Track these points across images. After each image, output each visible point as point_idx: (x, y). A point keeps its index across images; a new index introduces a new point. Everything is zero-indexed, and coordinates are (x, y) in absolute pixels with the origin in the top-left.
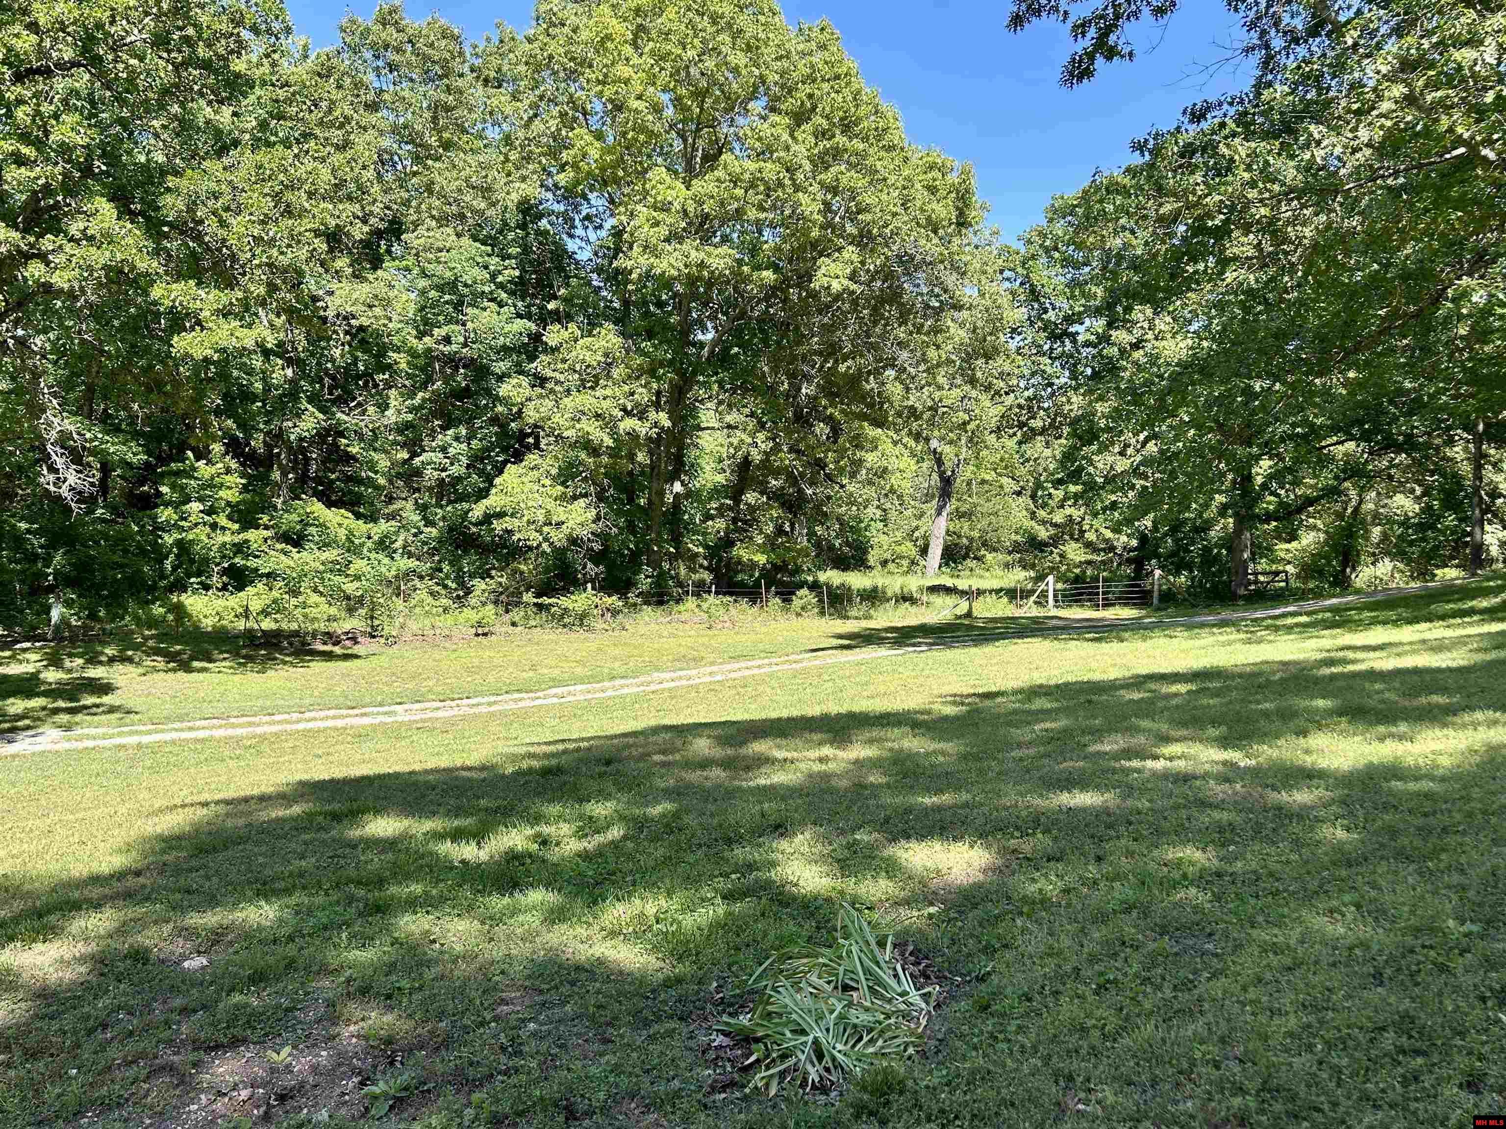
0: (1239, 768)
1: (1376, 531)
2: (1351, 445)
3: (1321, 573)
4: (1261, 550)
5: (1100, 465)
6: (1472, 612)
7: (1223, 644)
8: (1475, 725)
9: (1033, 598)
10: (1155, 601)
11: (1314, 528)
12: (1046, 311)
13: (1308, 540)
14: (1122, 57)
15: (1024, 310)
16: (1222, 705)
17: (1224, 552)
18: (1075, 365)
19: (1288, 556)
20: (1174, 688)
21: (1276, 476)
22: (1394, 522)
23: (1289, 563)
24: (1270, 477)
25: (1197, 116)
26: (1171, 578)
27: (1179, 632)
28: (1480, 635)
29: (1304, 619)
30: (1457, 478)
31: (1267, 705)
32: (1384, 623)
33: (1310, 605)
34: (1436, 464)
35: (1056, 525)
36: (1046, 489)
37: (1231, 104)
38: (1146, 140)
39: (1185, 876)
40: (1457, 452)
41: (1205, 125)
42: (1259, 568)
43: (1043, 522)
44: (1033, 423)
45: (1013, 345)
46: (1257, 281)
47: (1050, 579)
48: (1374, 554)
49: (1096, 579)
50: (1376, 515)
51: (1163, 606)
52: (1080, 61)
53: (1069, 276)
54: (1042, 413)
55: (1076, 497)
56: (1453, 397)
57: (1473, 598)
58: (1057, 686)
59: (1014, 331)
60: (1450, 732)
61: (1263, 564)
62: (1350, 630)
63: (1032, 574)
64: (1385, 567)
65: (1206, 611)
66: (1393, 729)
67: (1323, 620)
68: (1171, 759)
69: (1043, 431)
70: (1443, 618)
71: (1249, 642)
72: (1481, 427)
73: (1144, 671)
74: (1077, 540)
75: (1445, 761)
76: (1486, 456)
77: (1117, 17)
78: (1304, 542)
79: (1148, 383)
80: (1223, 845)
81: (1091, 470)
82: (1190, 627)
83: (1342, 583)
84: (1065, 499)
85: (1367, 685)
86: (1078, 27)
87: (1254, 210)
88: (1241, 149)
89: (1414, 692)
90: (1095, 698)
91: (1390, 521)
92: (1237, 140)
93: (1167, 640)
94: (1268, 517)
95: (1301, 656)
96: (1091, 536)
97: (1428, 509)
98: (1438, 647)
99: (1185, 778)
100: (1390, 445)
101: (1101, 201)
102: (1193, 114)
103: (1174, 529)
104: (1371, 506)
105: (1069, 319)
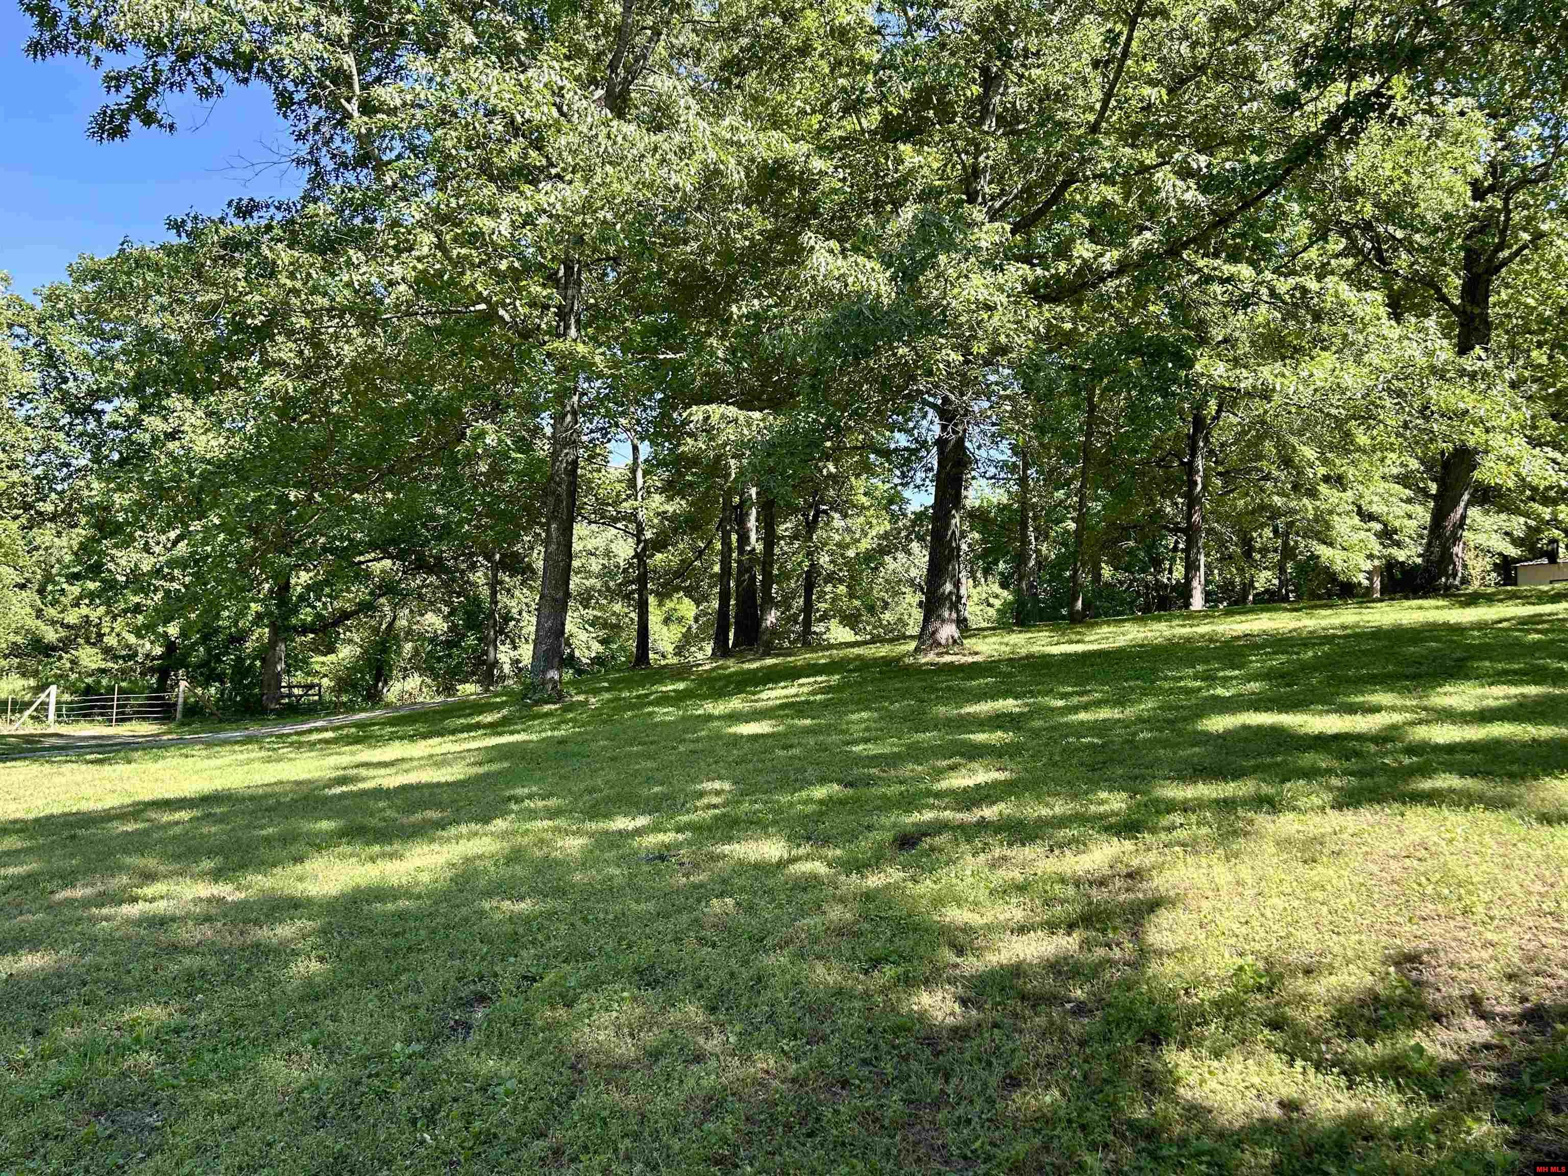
0: (226, 903)
1: (408, 647)
2: (387, 563)
3: (354, 686)
4: (297, 663)
5: (123, 562)
6: (478, 726)
7: (242, 764)
8: (458, 838)
9: (27, 713)
10: (179, 716)
11: (350, 641)
12: (65, 380)
13: (346, 653)
14: (161, 126)
15: (36, 374)
16: (224, 832)
17: (258, 663)
18: (99, 447)
19: (323, 670)
20: (177, 816)
21: (315, 588)
22: (425, 639)
23: (325, 676)
24: (308, 588)
25: (245, 211)
26: (199, 691)
27: (198, 750)
28: (479, 749)
29: (329, 735)
30: (476, 601)
31: (271, 830)
32: (401, 738)
33: (339, 719)
34: (460, 587)
35: (68, 626)
36: (58, 583)
37: (278, 208)
38: (183, 221)
39: (137, 1040)
40: (479, 577)
41: (252, 223)
42: (294, 681)
43: (53, 623)
44: (40, 506)
45: (21, 413)
46: (295, 389)
47: (53, 689)
48: (406, 669)
49: (110, 690)
50: (409, 632)
51: (186, 721)
52: (112, 117)
53: (97, 347)
54: (53, 496)
55: (92, 595)
56: (477, 527)
57: (480, 713)
58: (37, 820)
59: (22, 396)
60: (435, 847)
61: (299, 677)
62: (370, 746)
63: (32, 682)
64: (414, 682)
65: (234, 726)
66: (388, 848)
67: (347, 736)
68: (153, 900)
69: (53, 518)
70: (453, 732)
71: (269, 760)
72: (498, 557)
73: (147, 797)
74: (94, 644)
75: (425, 878)
76: (501, 582)
77: (157, 82)
78: (341, 655)
79: (177, 478)
80: (189, 996)
81: (111, 566)
82: (209, 744)
83: (373, 697)
84: (81, 597)
85: (371, 803)
86: (112, 79)
87: (294, 319)
88: (285, 256)
89: (412, 808)
90: (81, 832)
91: (421, 636)
92: (280, 246)
93: (181, 761)
94: (305, 629)
95: (316, 775)
96: (111, 641)
97: (453, 628)
98: (440, 762)
99: (161, 922)
100: (421, 565)
101: (129, 274)
102: (238, 207)
103: (205, 639)
104: (404, 623)
105: (95, 394)
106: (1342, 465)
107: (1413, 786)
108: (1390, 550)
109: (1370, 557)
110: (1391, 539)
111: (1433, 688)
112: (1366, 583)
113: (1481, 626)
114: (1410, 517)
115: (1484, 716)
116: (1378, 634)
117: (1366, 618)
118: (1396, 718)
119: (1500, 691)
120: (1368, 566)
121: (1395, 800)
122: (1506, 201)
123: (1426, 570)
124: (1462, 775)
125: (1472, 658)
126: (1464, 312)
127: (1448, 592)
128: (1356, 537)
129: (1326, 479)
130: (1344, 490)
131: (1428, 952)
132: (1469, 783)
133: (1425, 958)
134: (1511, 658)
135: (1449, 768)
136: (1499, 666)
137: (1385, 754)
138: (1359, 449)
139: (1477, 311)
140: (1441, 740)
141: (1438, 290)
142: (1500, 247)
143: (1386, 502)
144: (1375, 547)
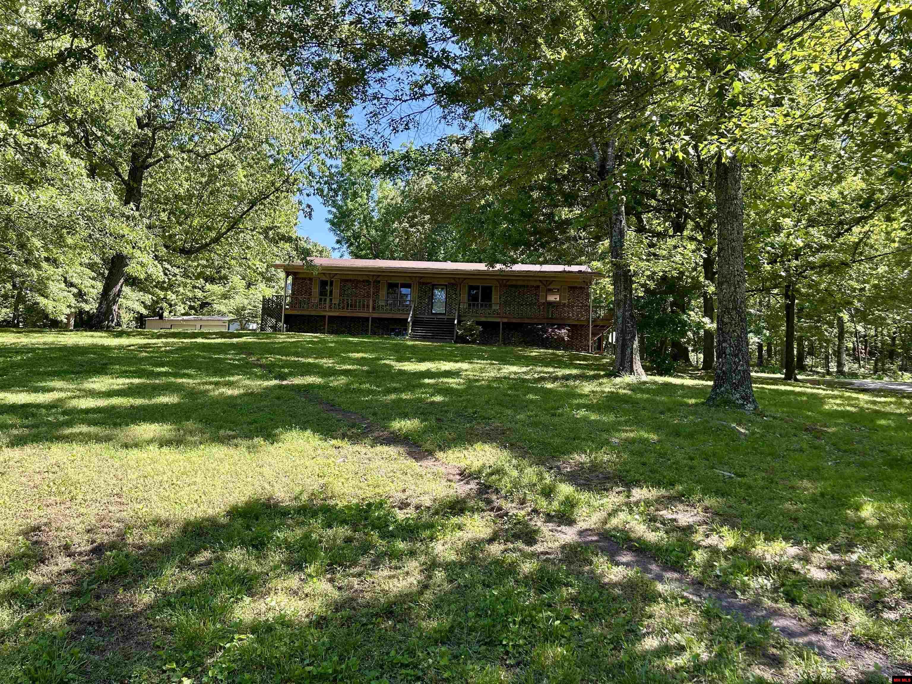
106: (56, 253)
107: (61, 432)
108: (81, 304)
109: (69, 306)
110: (82, 298)
111: (86, 379)
112: (65, 321)
113: (120, 348)
114: (93, 287)
115: (110, 394)
116: (64, 348)
117: (59, 340)
118: (62, 395)
119: (121, 381)
120: (68, 311)
121: (47, 440)
122: (154, 134)
123: (98, 316)
124: (89, 425)
125: (111, 364)
126: (129, 184)
127: (108, 329)
128: (62, 295)
129: (47, 259)
130: (57, 268)
131: (45, 524)
132: (93, 429)
133: (43, 528)
134: (130, 364)
135: (83, 422)
136: (123, 368)
137: (49, 415)
138: (66, 246)
139: (135, 185)
140: (84, 407)
141: (117, 169)
142: (150, 156)
143: (81, 278)
144: (72, 301)
